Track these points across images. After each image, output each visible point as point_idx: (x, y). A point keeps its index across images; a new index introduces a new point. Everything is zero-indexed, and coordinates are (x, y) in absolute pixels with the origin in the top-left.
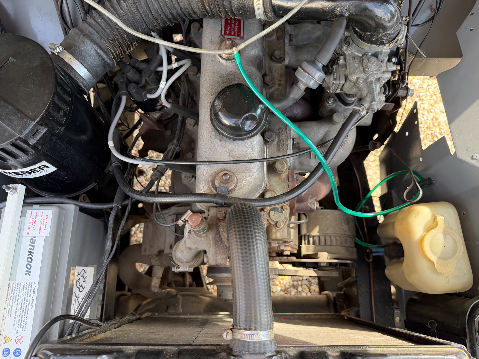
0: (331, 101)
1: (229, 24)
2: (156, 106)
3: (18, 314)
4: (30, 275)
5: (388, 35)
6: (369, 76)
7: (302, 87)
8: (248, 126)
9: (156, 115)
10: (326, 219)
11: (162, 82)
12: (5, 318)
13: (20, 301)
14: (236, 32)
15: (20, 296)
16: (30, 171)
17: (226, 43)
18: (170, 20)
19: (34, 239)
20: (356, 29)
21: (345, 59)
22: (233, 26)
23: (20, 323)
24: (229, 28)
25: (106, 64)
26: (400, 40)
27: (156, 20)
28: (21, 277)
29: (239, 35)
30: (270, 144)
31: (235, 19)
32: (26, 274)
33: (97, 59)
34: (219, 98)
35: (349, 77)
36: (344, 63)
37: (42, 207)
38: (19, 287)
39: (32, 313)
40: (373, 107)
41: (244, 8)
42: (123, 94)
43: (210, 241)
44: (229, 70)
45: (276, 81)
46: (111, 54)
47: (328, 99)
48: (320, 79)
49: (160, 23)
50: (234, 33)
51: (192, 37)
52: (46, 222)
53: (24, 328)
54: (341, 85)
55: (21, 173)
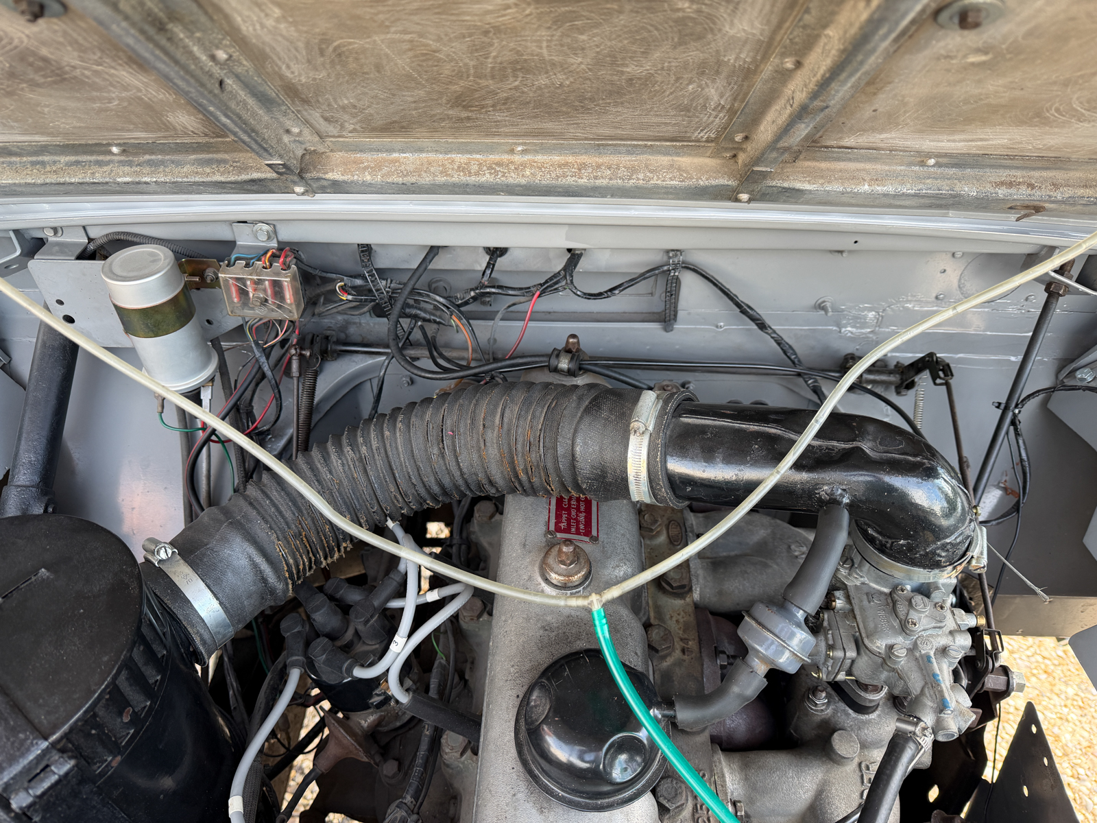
0: (821, 699)
1: (565, 509)
2: (371, 696)
5: (949, 547)
6: (919, 642)
7: (761, 669)
8: (621, 769)
9: (367, 720)
11: (397, 638)
14: (582, 527)
17: (560, 551)
18: (434, 498)
20: (870, 531)
21: (848, 598)
22: (573, 513)
24: (564, 516)
25: (267, 591)
26: (978, 557)
27: (404, 495)
29: (588, 533)
30: (674, 817)
31: (578, 500)
33: (250, 577)
34: (543, 687)
35: (866, 641)
36: (848, 606)
40: (945, 724)
41: (604, 477)
42: (294, 665)
44: (566, 611)
45: (676, 640)
46: (286, 569)
47: (814, 695)
48: (803, 649)
49: (410, 502)
50: (578, 529)
51: (474, 533)
54: (848, 662)
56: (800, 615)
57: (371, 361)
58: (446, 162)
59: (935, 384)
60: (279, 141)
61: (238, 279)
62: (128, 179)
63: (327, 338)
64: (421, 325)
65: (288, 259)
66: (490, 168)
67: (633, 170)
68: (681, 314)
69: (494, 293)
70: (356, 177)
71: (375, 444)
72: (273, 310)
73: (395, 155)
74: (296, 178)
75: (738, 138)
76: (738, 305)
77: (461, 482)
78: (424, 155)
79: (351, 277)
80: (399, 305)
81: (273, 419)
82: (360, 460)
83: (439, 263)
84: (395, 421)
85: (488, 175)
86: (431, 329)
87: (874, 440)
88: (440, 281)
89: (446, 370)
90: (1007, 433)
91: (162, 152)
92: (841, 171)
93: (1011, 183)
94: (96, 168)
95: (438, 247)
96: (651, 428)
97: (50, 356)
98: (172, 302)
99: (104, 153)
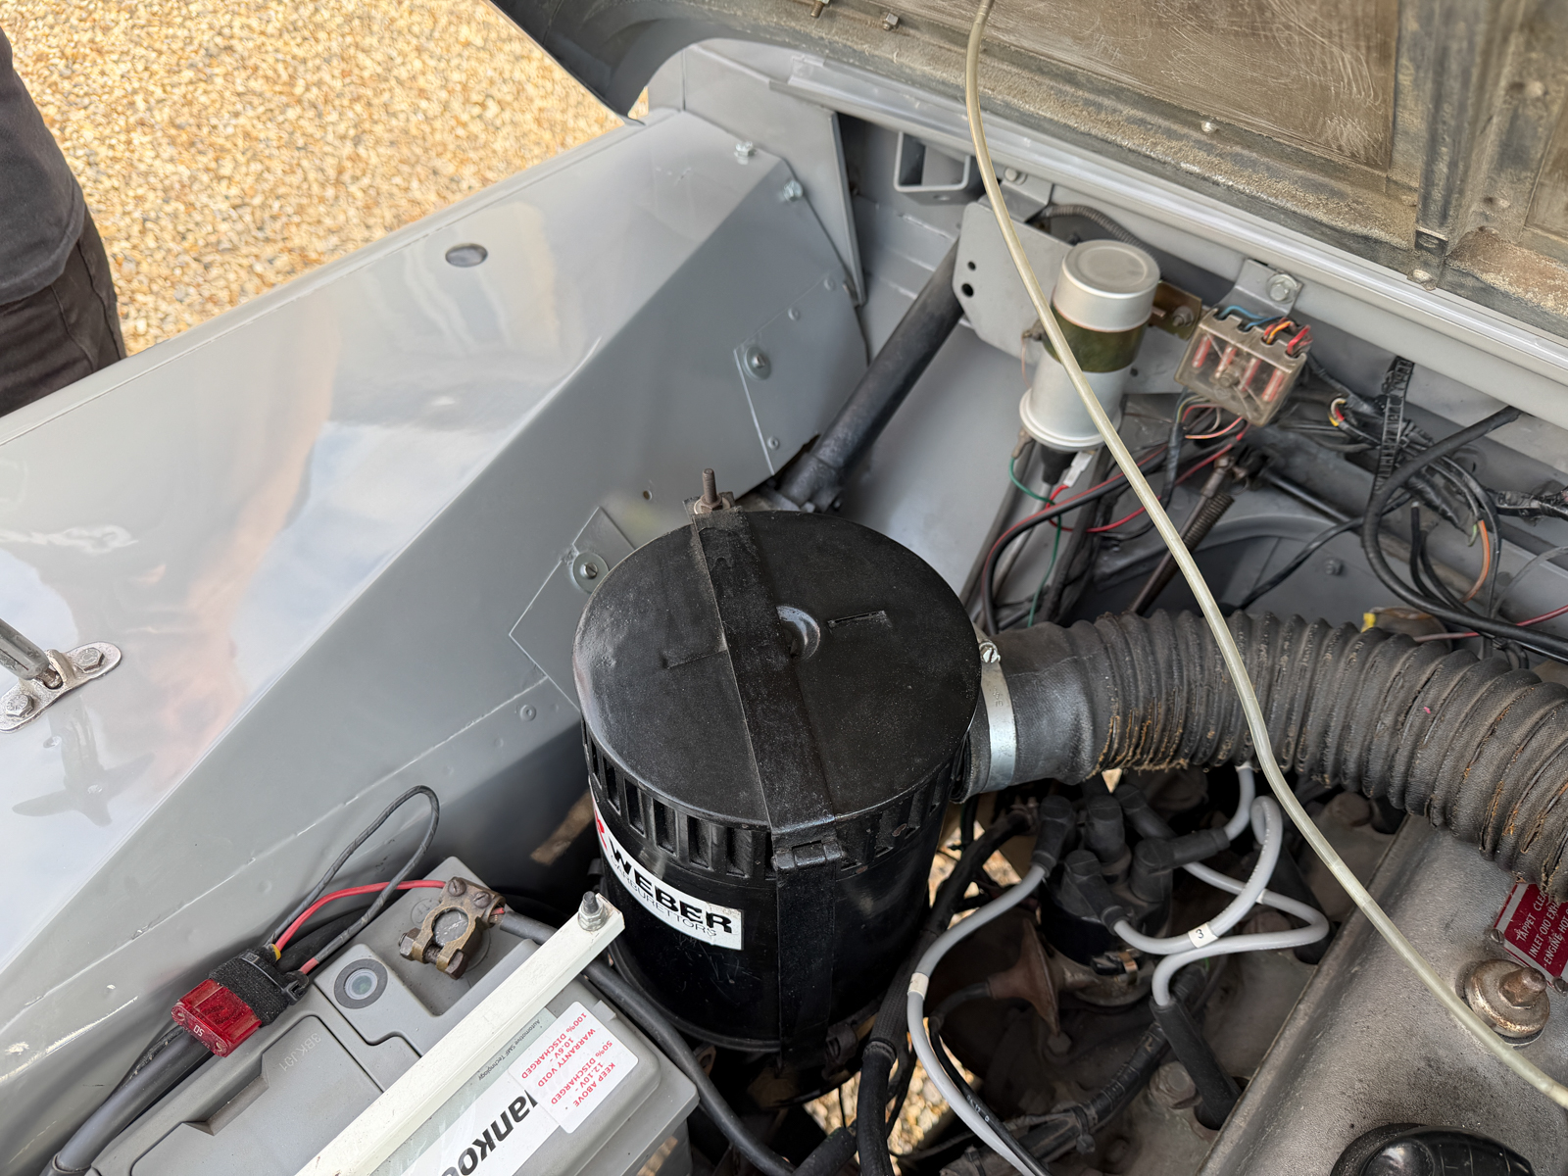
1: (1534, 913)
11: (1205, 928)
14: (1550, 954)
16: (677, 905)
17: (1513, 977)
19: (528, 1104)
22: (1545, 926)
24: (1529, 923)
29: (1555, 969)
33: (1063, 737)
37: (619, 1027)
42: (1044, 862)
44: (1471, 1060)
46: (1105, 751)
50: (1541, 952)
52: (597, 1082)
55: (653, 892)
57: (1300, 515)
60: (1467, 209)
61: (1216, 338)
62: (1196, 169)
63: (1264, 458)
64: (1417, 509)
65: (1302, 344)
71: (1302, 661)
72: (1234, 398)
74: (1435, 261)
77: (1397, 781)
79: (1360, 396)
80: (1406, 470)
82: (1271, 670)
83: (1502, 435)
86: (1427, 518)
88: (1475, 452)
89: (1427, 595)
91: (1266, 152)
94: (1163, 139)
95: (1520, 412)
97: (924, 325)
98: (1124, 336)
99: (1185, 123)
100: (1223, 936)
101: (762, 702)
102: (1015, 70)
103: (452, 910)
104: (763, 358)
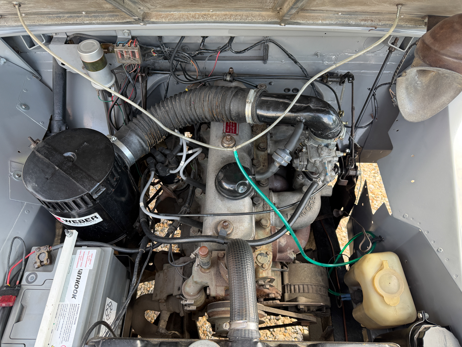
0: (301, 177)
1: (228, 125)
2: (174, 180)
3: (63, 328)
4: (75, 298)
5: (332, 133)
6: (323, 159)
7: (277, 165)
8: (241, 190)
9: (173, 187)
10: (303, 271)
11: (182, 162)
12: (53, 331)
13: (66, 318)
14: (233, 131)
15: (66, 314)
16: (84, 220)
17: (227, 138)
18: (189, 123)
19: (81, 271)
20: (312, 130)
21: (307, 149)
22: (231, 127)
23: (64, 335)
24: (228, 128)
25: (144, 149)
26: (342, 136)
27: (180, 122)
28: (69, 300)
29: (235, 133)
30: (257, 206)
31: (233, 123)
32: (73, 297)
33: (138, 146)
34: (222, 171)
35: (310, 160)
36: (306, 151)
37: (89, 248)
38: (66, 307)
39: (74, 327)
40: (326, 179)
41: (239, 116)
42: (153, 170)
43: (212, 276)
44: (229, 154)
45: (261, 163)
46: (148, 143)
47: (299, 176)
48: (288, 160)
49: (182, 125)
50: (232, 132)
51: (201, 134)
52: (91, 258)
53: (67, 339)
54: (305, 166)
55: (78, 222)
56: (288, 151)
57: (163, 76)
58: (188, 15)
59: (349, 82)
60: (137, 11)
61: (120, 51)
62: (88, 22)
63: (148, 68)
64: (180, 63)
65: (136, 43)
66: (202, 16)
67: (247, 16)
68: (269, 57)
69: (204, 52)
70: (160, 20)
71: (170, 106)
72: (132, 61)
73: (172, 13)
74: (141, 21)
75: (278, 9)
76: (288, 55)
77: (197, 118)
78: (181, 12)
79: (156, 47)
80: (173, 57)
81: (134, 97)
82: (166, 111)
83: (185, 41)
84: (176, 99)
85: (201, 19)
86: (183, 65)
87: (314, 104)
88: (185, 46)
89: (190, 81)
90: (371, 98)
91: (99, 13)
92: (313, 16)
93: (366, 20)
94: (77, 18)
95: (184, 36)
96: (252, 101)
97: (59, 77)
98: (101, 59)
99: (79, 13)
100: (185, 161)
101: (72, 173)
102: (36, 16)
103: (40, 254)
104: (25, 105)
